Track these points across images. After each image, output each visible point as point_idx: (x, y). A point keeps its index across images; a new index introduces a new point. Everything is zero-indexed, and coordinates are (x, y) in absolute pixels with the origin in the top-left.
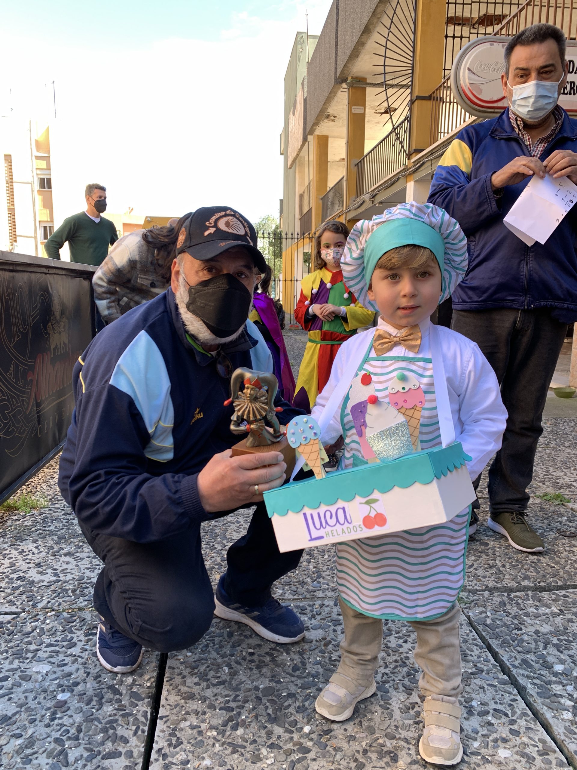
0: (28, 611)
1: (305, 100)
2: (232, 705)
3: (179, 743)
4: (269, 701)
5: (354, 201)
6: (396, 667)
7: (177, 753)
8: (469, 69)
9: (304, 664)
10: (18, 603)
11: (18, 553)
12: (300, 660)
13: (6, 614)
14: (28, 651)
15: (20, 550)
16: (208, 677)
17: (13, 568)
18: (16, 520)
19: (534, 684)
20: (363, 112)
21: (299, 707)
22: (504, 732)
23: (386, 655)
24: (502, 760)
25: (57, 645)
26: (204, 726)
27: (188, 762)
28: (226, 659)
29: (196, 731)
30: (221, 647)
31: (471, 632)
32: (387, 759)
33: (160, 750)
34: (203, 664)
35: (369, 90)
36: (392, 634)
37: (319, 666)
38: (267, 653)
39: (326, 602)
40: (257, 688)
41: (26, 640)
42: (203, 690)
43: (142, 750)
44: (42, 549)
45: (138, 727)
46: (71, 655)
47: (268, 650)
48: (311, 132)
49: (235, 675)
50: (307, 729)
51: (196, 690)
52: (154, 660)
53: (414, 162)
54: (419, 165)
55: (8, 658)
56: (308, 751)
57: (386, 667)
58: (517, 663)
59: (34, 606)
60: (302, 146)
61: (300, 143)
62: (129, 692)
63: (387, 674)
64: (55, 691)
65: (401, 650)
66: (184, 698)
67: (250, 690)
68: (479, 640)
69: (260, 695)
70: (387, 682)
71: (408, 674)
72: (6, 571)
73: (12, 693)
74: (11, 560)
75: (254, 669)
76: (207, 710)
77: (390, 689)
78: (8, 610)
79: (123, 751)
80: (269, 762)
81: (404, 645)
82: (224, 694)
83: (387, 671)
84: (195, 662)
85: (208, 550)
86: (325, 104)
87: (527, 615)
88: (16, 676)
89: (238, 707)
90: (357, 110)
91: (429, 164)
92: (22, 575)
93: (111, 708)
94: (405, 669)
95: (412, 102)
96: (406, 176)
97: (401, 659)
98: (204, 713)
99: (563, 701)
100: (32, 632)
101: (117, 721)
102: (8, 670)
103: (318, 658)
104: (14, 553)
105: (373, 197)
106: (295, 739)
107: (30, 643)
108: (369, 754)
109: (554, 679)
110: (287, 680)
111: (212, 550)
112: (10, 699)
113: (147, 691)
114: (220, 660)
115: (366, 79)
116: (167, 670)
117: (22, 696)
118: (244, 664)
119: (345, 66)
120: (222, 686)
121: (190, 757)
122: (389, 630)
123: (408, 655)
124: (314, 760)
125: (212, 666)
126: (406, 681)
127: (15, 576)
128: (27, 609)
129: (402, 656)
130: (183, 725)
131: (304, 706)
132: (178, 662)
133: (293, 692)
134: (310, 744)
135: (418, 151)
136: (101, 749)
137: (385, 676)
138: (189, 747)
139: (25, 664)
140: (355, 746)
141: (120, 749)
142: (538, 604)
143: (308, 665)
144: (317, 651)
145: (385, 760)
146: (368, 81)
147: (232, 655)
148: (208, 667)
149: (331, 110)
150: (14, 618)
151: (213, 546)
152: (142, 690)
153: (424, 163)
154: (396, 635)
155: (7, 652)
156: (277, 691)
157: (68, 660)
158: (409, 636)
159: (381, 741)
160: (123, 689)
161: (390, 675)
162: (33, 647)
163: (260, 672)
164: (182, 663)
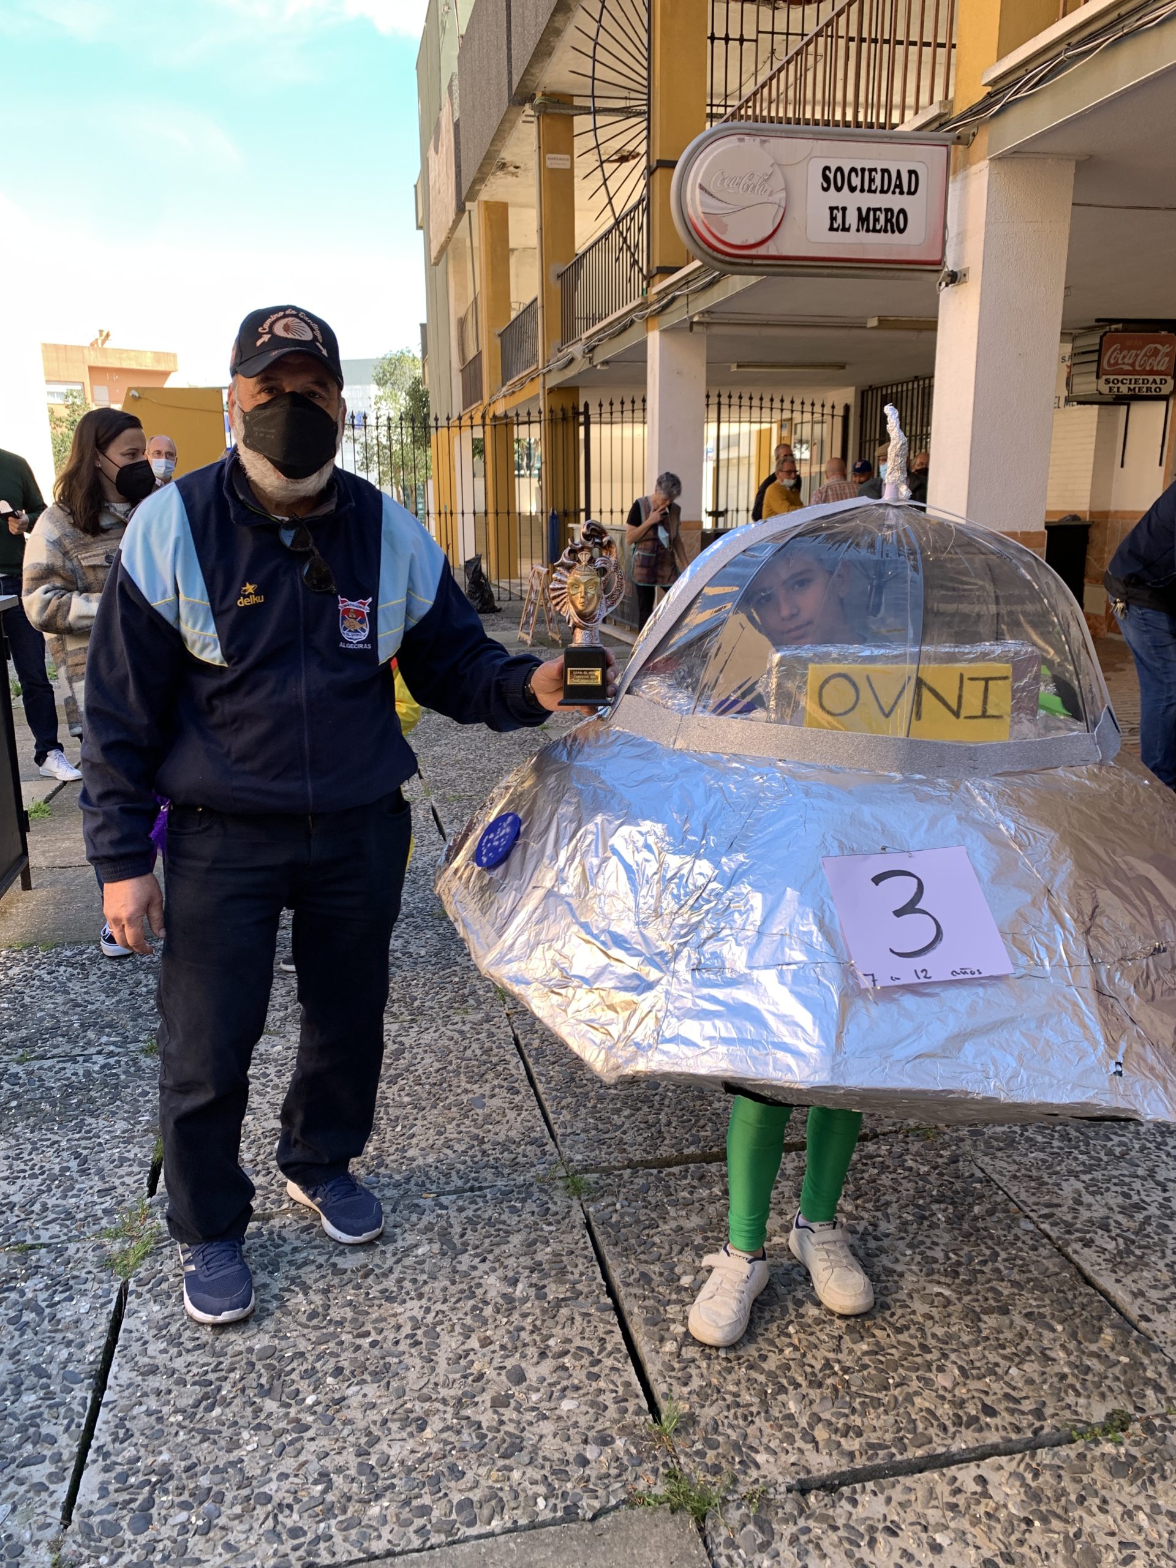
1: (457, 126)
2: (211, 1376)
3: (129, 1435)
4: (264, 1366)
5: (559, 352)
6: (458, 1301)
7: (124, 1450)
8: (701, 187)
9: (327, 1307)
12: (320, 1302)
16: (182, 1340)
19: (646, 1307)
20: (568, 166)
21: (306, 1371)
22: (579, 1376)
23: (449, 1283)
24: (564, 1414)
26: (166, 1410)
27: (138, 1459)
29: (153, 1417)
31: (584, 1236)
32: (413, 1428)
33: (99, 1449)
34: (176, 1321)
35: (577, 120)
37: (348, 1308)
40: (250, 1350)
42: (171, 1359)
43: (76, 1450)
45: (72, 1421)
48: (472, 195)
49: (221, 1333)
50: (310, 1400)
51: (161, 1360)
52: (104, 1320)
53: (658, 293)
54: (666, 300)
56: (307, 1428)
57: (445, 1301)
58: (631, 1280)
60: (456, 222)
61: (452, 216)
62: (62, 1372)
63: (443, 1312)
65: (474, 1274)
66: (142, 1374)
67: (241, 1353)
68: (591, 1249)
69: (254, 1359)
70: (440, 1323)
71: (475, 1309)
76: (173, 1387)
77: (442, 1333)
79: (48, 1453)
80: (249, 1448)
81: (479, 1265)
82: (201, 1362)
83: (444, 1307)
87: (675, 1204)
89: (218, 1379)
90: (557, 161)
93: (33, 1397)
94: (471, 1302)
95: (650, 171)
96: (646, 319)
98: (169, 1392)
99: (672, 1327)
101: (41, 1414)
103: (349, 1297)
105: (592, 350)
106: (293, 1414)
108: (389, 1424)
109: (674, 1297)
110: (295, 1334)
113: (88, 1368)
115: (570, 97)
116: (121, 1334)
119: (527, 72)
121: (142, 1451)
122: (465, 1244)
123: (481, 1281)
124: (313, 1439)
126: (468, 1320)
130: (137, 1410)
131: (313, 1368)
132: (138, 1321)
133: (302, 1350)
134: (310, 1419)
135: (666, 272)
136: (17, 1454)
137: (440, 1316)
138: (142, 1440)
140: (373, 1415)
141: (45, 1452)
142: (695, 1183)
143: (332, 1310)
144: (350, 1286)
145: (409, 1429)
146: (574, 103)
149: (507, 154)
152: (81, 1367)
153: (674, 299)
154: (473, 1252)
156: (280, 1351)
158: (491, 1252)
159: (409, 1406)
160: (53, 1369)
161: (448, 1313)
164: (143, 1323)
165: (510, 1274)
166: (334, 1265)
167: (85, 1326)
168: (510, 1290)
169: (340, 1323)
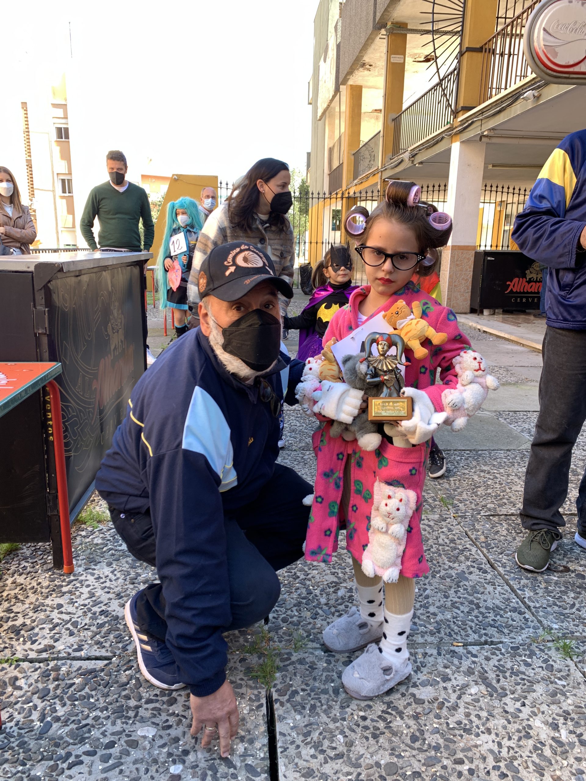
0: (119, 656)
1: (338, 46)
5: (391, 159)
6: (520, 739)
8: (545, 30)
9: (422, 732)
10: (107, 645)
11: (95, 579)
12: (415, 727)
13: (97, 658)
14: (129, 708)
15: (96, 576)
16: (324, 748)
17: (94, 599)
18: (84, 537)
20: (402, 61)
23: (506, 722)
25: (157, 701)
28: (338, 724)
30: (330, 707)
34: (314, 730)
35: (409, 36)
36: (506, 695)
37: (438, 735)
38: (380, 717)
39: (429, 651)
40: (378, 764)
41: (124, 693)
42: (321, 765)
44: (118, 575)
46: (173, 714)
47: (380, 713)
48: (344, 82)
49: (351, 746)
51: (314, 764)
52: (262, 722)
53: (461, 121)
54: (467, 124)
55: (109, 717)
57: (510, 738)
59: (124, 648)
60: (334, 97)
61: (332, 93)
62: (243, 764)
63: (513, 749)
64: (166, 762)
65: (521, 716)
66: (303, 776)
67: (371, 766)
69: (384, 774)
70: (514, 758)
71: (536, 748)
72: (86, 602)
73: (122, 764)
74: (89, 589)
75: (371, 739)
77: (520, 768)
78: (98, 654)
81: (522, 708)
82: (345, 771)
83: (511, 743)
84: (306, 726)
85: (291, 579)
86: (360, 52)
88: (122, 742)
90: (397, 59)
91: (479, 123)
92: (104, 608)
94: (531, 742)
95: (461, 54)
96: (451, 136)
97: (524, 728)
100: (128, 683)
102: (113, 734)
103: (435, 725)
104: (91, 579)
105: (413, 156)
107: (128, 697)
110: (407, 754)
111: (295, 579)
112: (121, 772)
113: (261, 763)
114: (332, 726)
115: (407, 24)
116: (278, 737)
117: (133, 768)
118: (359, 730)
119: (386, 10)
120: (341, 760)
122: (503, 689)
123: (530, 723)
125: (324, 734)
126: (535, 758)
127: (96, 609)
128: (118, 652)
129: (524, 725)
132: (287, 727)
133: (418, 770)
135: (467, 109)
137: (511, 751)
139: (128, 726)
143: (427, 735)
144: (431, 716)
146: (409, 27)
147: (344, 719)
148: (321, 734)
149: (367, 59)
150: (106, 665)
151: (295, 574)
152: (256, 762)
153: (472, 123)
154: (512, 696)
155: (107, 709)
156: (402, 768)
157: (172, 720)
158: (526, 698)
160: (236, 761)
161: (516, 749)
162: (132, 703)
163: (377, 742)
164: (292, 728)
165: (550, 720)
166: (414, 695)
167: (249, 726)
168: (557, 735)
169: (437, 748)
